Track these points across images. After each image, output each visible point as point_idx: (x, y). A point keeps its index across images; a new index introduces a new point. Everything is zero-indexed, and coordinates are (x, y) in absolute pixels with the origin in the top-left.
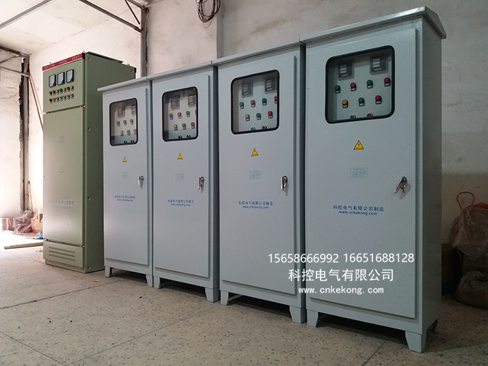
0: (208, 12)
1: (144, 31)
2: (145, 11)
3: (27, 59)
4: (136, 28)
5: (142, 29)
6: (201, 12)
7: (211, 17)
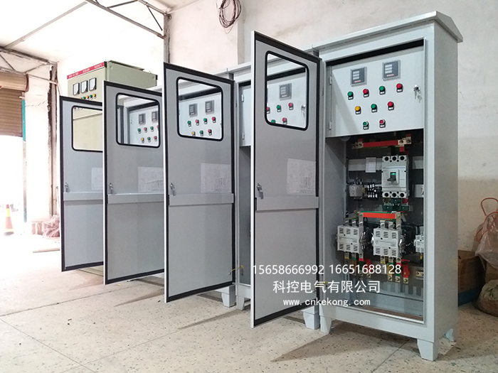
0: (229, 18)
1: (166, 37)
2: (168, 17)
3: (55, 67)
4: (159, 35)
5: (165, 35)
6: (222, 17)
7: (232, 22)
